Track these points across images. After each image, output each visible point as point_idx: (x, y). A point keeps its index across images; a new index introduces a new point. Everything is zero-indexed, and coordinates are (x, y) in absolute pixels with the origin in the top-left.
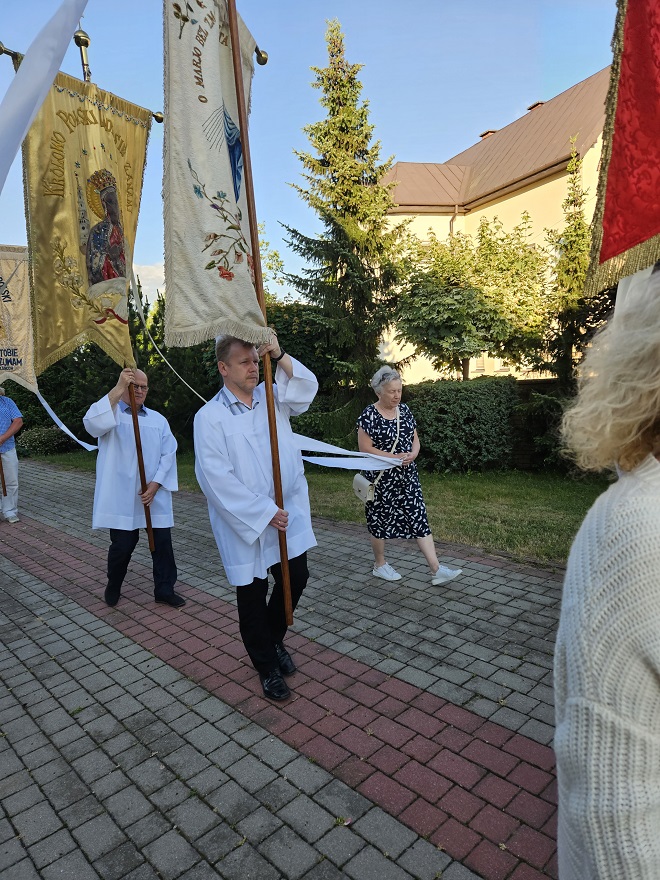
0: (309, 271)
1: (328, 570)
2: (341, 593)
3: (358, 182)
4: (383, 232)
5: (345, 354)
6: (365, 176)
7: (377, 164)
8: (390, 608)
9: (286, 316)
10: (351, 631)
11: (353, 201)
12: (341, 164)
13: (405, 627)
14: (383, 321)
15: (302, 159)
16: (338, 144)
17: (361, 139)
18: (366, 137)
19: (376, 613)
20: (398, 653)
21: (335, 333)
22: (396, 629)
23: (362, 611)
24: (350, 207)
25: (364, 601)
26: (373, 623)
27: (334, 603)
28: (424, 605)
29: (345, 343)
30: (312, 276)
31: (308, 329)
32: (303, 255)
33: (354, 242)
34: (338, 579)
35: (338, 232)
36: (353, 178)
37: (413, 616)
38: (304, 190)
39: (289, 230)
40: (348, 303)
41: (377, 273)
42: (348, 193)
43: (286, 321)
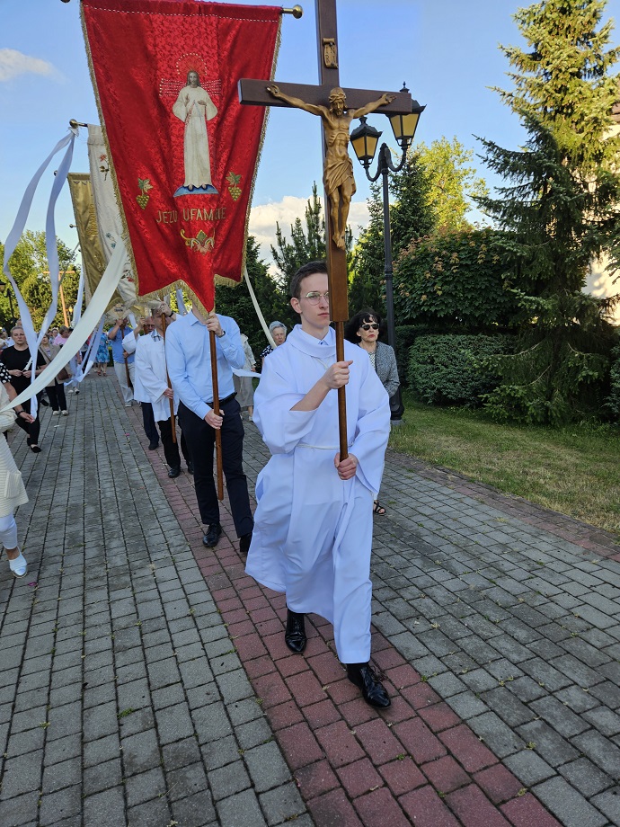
0: (503, 190)
1: (472, 564)
2: (481, 605)
3: (578, 75)
4: (605, 136)
5: (538, 288)
6: (588, 66)
7: (605, 50)
8: (548, 650)
9: (473, 244)
10: (480, 678)
11: (569, 99)
12: (557, 53)
13: (564, 693)
14: (593, 246)
15: (509, 54)
16: (556, 30)
17: (587, 19)
18: (594, 15)
19: (526, 653)
20: (546, 743)
21: (528, 262)
22: (551, 693)
23: (505, 645)
24: (563, 108)
25: (511, 628)
26: (515, 671)
27: (468, 621)
28: (601, 658)
29: (540, 275)
30: (507, 196)
31: (496, 258)
32: (499, 172)
33: (564, 150)
34: (482, 582)
35: (545, 138)
36: (570, 70)
37: (581, 675)
38: (507, 93)
39: (485, 143)
40: (551, 227)
41: (592, 188)
42: (563, 90)
43: (472, 250)
